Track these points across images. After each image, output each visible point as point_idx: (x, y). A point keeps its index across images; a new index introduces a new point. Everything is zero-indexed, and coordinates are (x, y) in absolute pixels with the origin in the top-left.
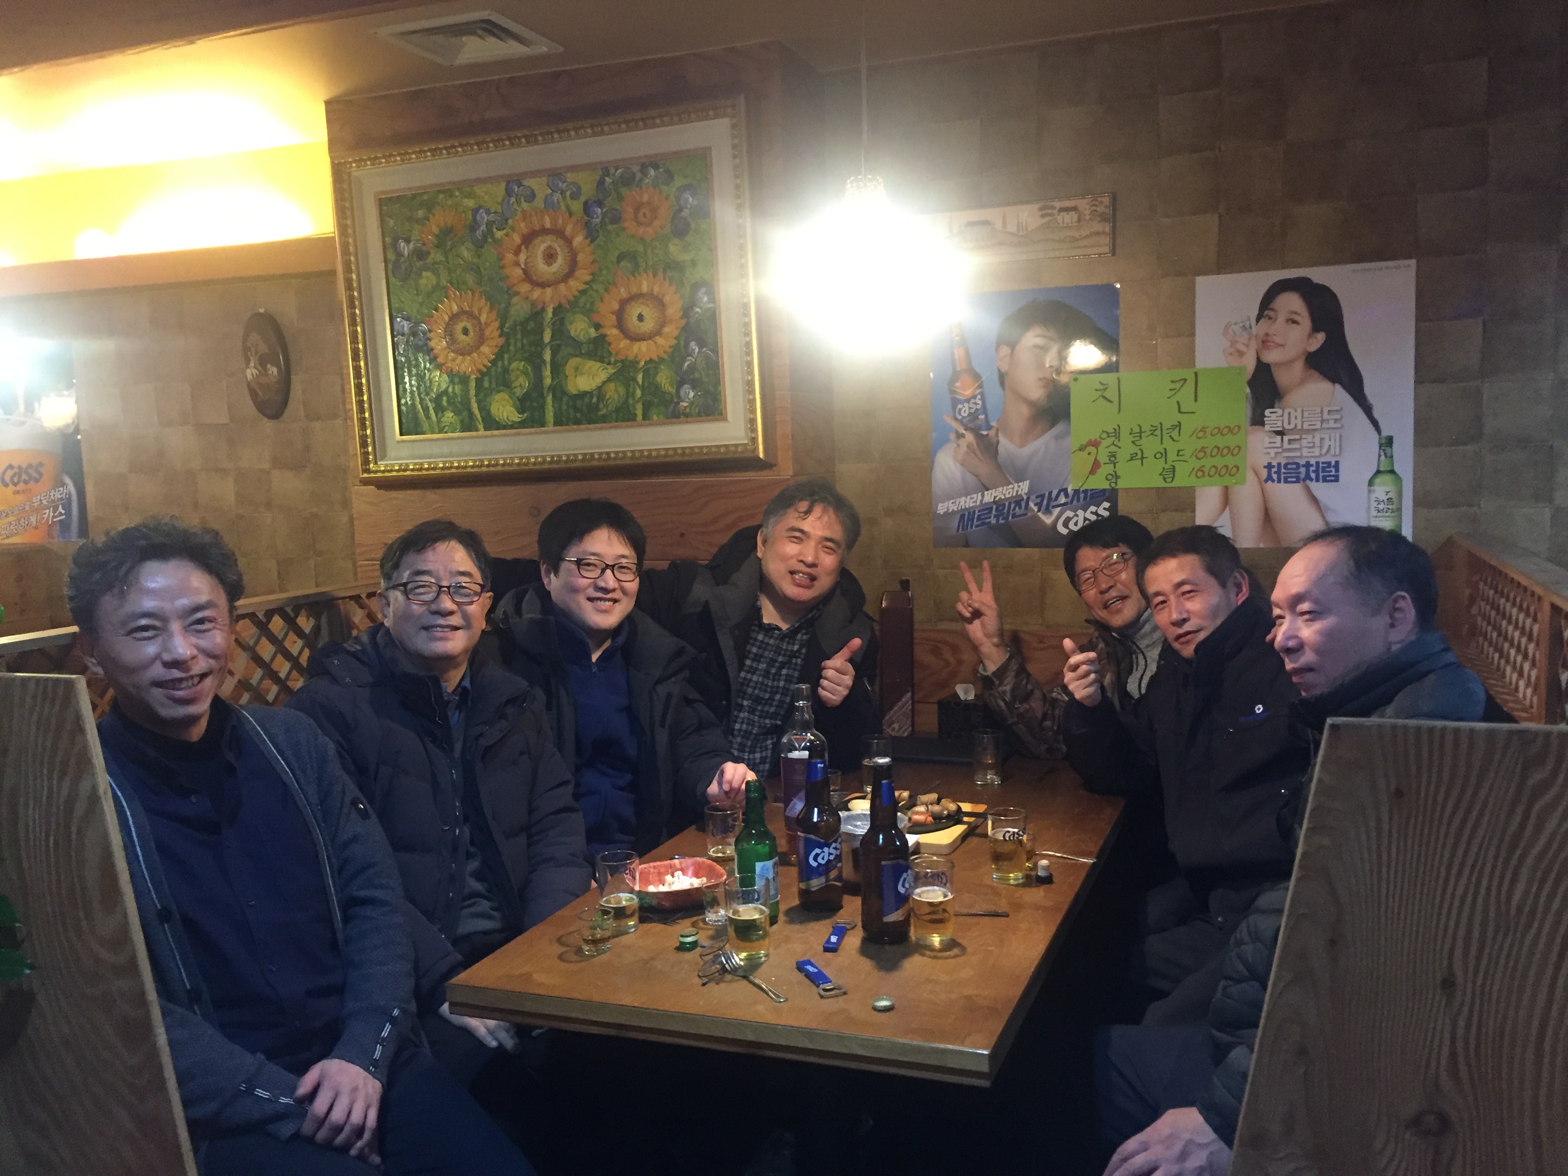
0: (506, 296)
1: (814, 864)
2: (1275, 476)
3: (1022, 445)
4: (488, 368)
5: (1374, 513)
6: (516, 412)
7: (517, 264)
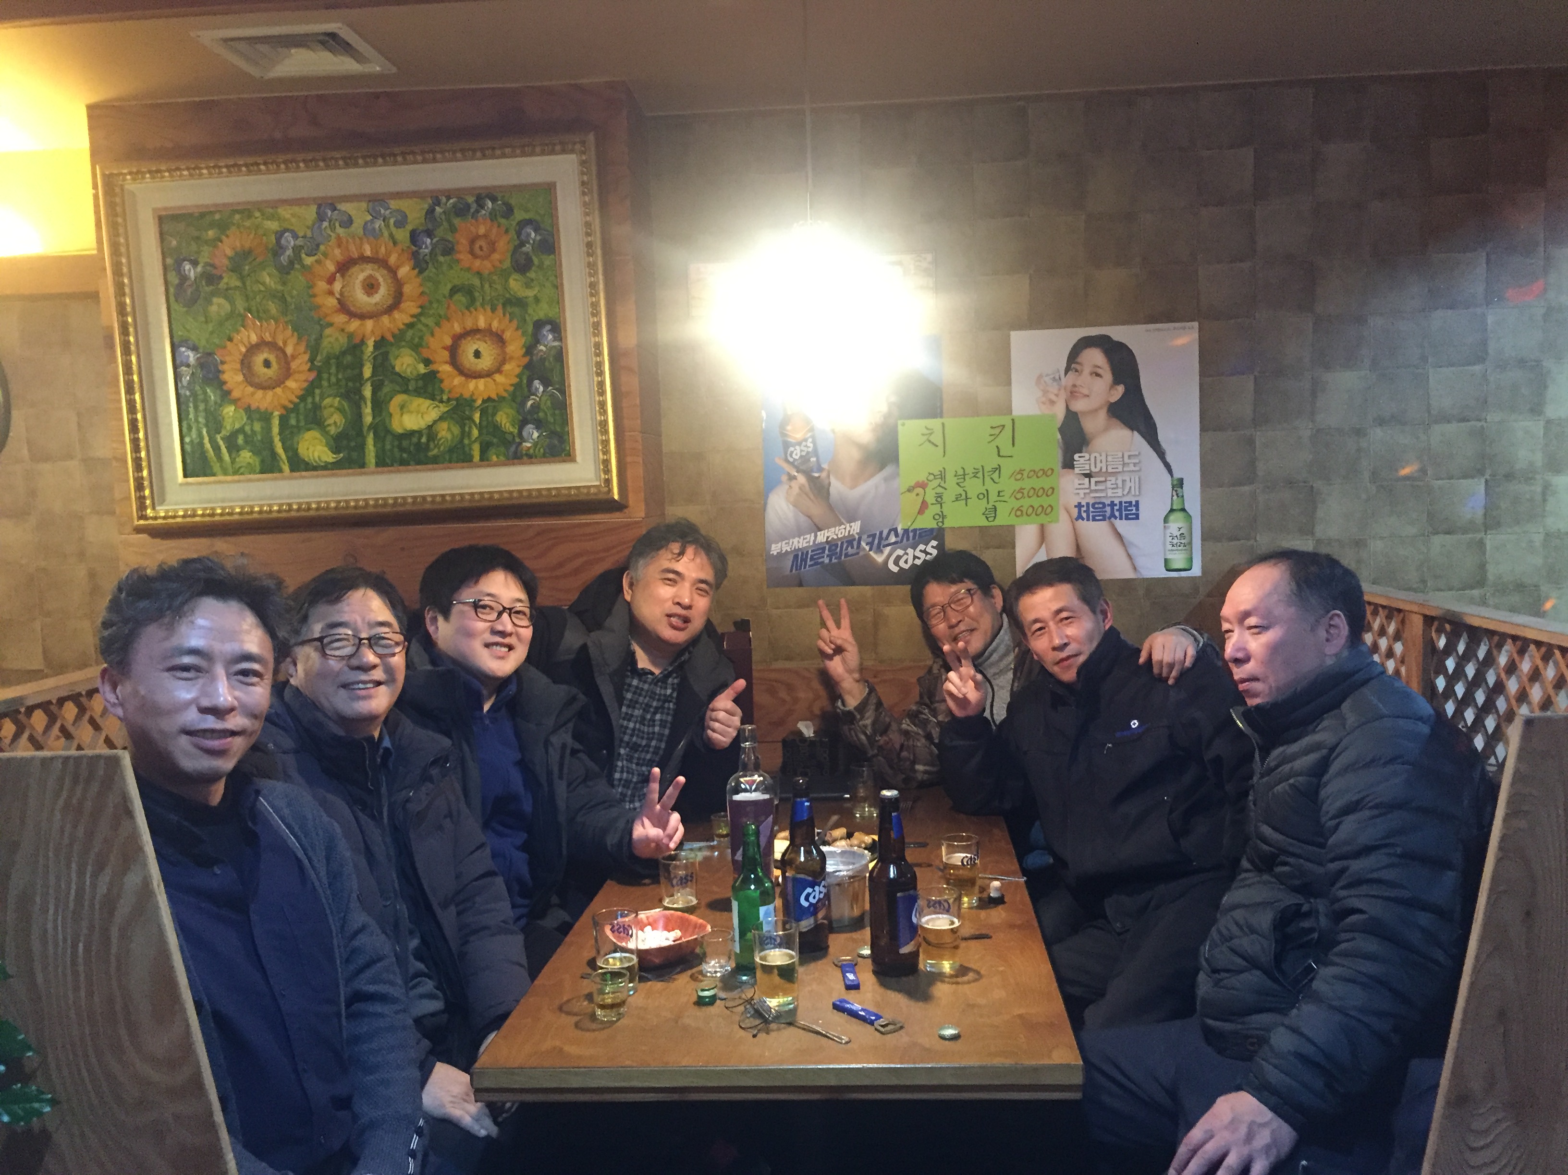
0: (318, 327)
1: (805, 904)
2: (1084, 515)
3: (853, 487)
4: (296, 405)
5: (1170, 547)
6: (330, 453)
7: (331, 293)
